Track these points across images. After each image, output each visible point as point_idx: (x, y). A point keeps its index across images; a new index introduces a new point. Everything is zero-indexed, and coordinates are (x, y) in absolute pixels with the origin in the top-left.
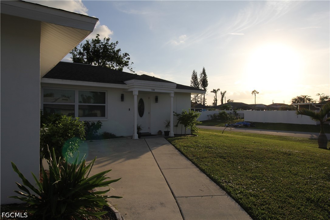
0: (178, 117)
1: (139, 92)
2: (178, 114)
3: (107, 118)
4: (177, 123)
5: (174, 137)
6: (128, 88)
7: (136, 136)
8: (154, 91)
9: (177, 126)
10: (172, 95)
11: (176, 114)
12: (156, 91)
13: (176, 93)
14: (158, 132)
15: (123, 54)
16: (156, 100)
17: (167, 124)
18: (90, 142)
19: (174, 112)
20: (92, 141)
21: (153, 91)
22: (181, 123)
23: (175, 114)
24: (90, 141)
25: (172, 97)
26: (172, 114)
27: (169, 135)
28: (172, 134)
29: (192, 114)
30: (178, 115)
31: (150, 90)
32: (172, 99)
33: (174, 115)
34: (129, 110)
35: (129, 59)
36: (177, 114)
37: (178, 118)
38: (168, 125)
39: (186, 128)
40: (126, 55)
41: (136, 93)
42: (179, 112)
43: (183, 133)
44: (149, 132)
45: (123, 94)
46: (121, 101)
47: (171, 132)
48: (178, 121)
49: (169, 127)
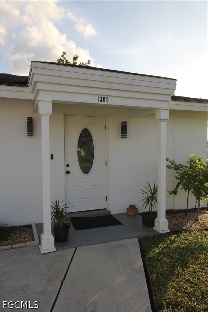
0: (179, 171)
2: (177, 164)
4: (175, 186)
5: (170, 234)
6: (33, 98)
7: (49, 242)
8: (106, 103)
9: (175, 192)
10: (164, 115)
11: (173, 166)
12: (112, 102)
13: (173, 113)
16: (124, 130)
17: (149, 194)
19: (167, 160)
21: (103, 103)
22: (185, 187)
23: (170, 164)
25: (163, 120)
26: (164, 164)
28: (162, 225)
30: (177, 168)
31: (93, 100)
32: (163, 126)
33: (168, 167)
34: (52, 158)
36: (175, 165)
37: (177, 175)
42: (183, 160)
44: (106, 209)
45: (32, 118)
46: (28, 135)
47: (161, 221)
48: (179, 180)
49: (153, 204)
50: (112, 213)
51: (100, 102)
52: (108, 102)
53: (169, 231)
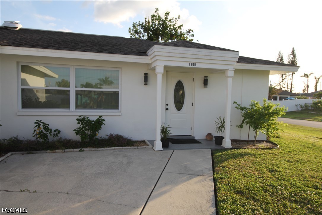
0: (243, 112)
1: (166, 67)
2: (242, 106)
3: (121, 112)
4: (242, 122)
5: (232, 149)
6: (150, 62)
7: (159, 145)
8: (194, 66)
9: (241, 126)
10: (231, 73)
11: (239, 107)
12: (198, 66)
13: (237, 71)
14: (206, 136)
15: (187, 31)
16: (205, 82)
17: (220, 124)
18: (80, 151)
19: (234, 103)
20: (83, 151)
21: (192, 66)
22: (247, 123)
23: (237, 106)
24: (79, 149)
25: (230, 77)
27: (222, 144)
28: (227, 143)
29: (268, 108)
30: (242, 109)
31: (187, 65)
32: (230, 80)
35: (193, 36)
36: (241, 107)
37: (243, 114)
38: (222, 127)
39: (257, 132)
40: (189, 31)
41: (160, 70)
42: (246, 104)
43: (251, 138)
44: (191, 135)
45: (147, 73)
46: (144, 84)
47: (226, 140)
48: (244, 118)
49: (222, 130)
50: (195, 138)
51: (190, 66)
52: (195, 66)
53: (231, 147)
